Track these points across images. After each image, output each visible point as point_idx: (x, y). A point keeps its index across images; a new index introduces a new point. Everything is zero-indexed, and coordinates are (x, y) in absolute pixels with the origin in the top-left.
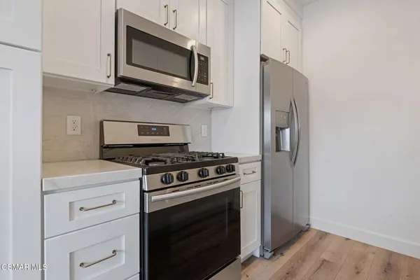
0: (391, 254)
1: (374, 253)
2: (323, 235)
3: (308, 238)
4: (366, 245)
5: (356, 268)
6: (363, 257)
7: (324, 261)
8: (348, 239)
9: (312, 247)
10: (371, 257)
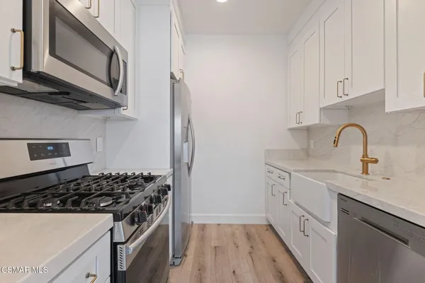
0: (244, 226)
1: (237, 229)
2: (203, 227)
3: (195, 233)
4: (230, 225)
5: (235, 244)
6: (233, 235)
7: (215, 247)
8: (219, 225)
9: (202, 239)
10: (237, 232)
